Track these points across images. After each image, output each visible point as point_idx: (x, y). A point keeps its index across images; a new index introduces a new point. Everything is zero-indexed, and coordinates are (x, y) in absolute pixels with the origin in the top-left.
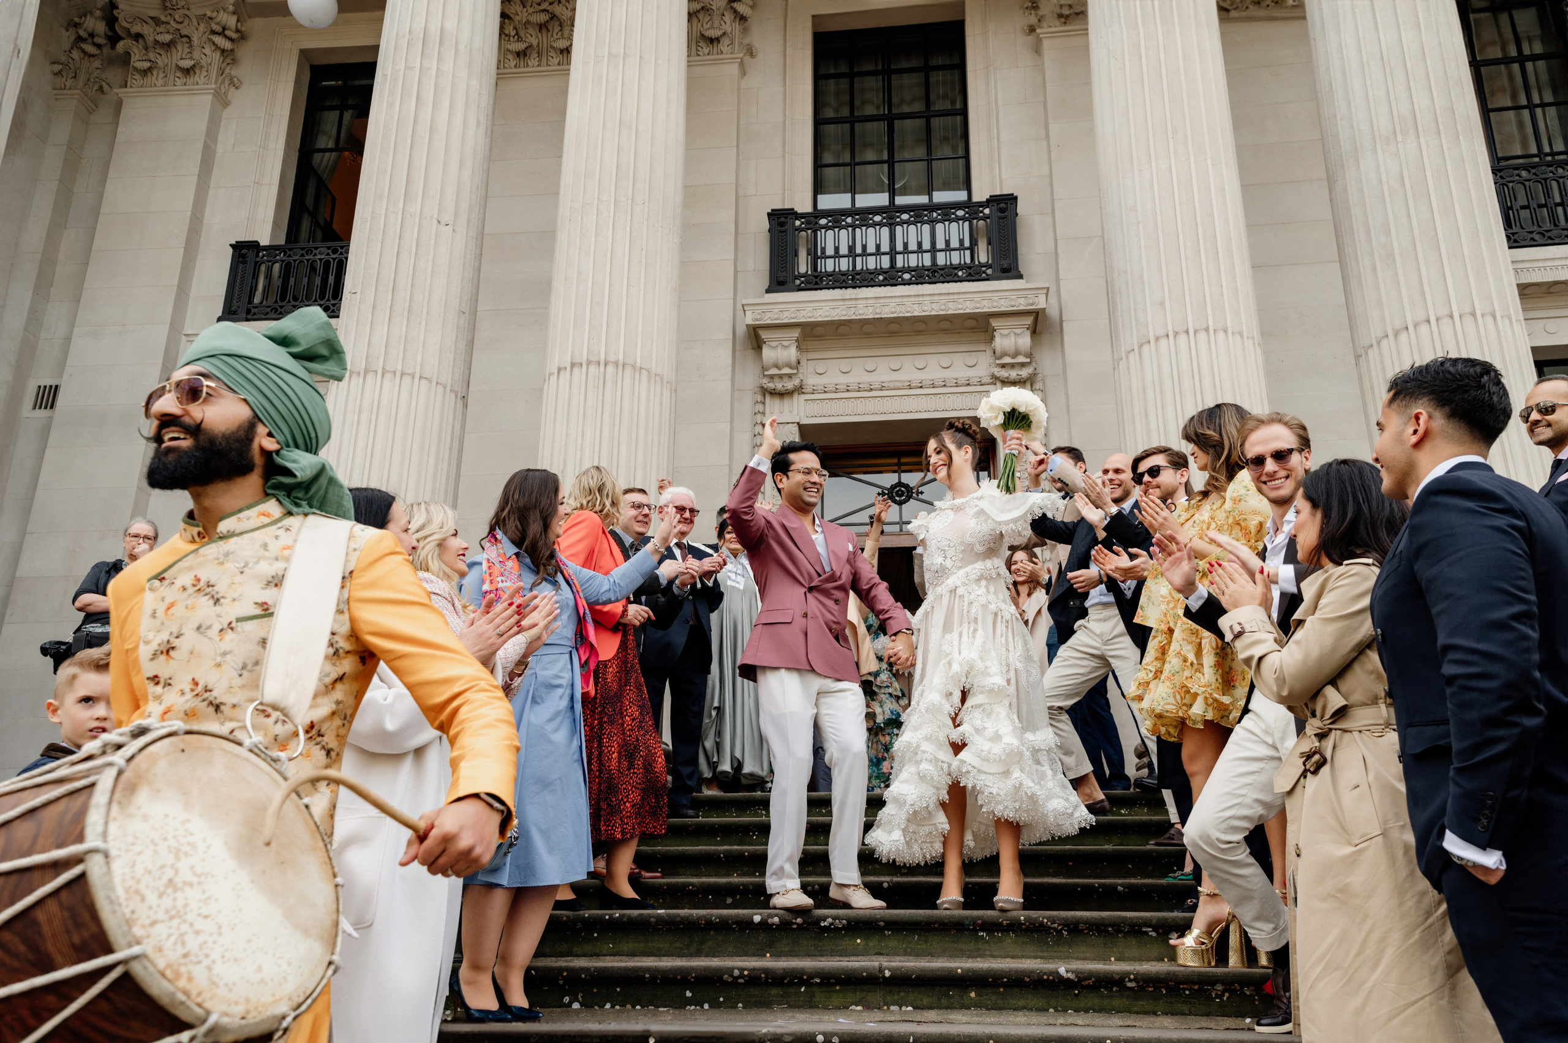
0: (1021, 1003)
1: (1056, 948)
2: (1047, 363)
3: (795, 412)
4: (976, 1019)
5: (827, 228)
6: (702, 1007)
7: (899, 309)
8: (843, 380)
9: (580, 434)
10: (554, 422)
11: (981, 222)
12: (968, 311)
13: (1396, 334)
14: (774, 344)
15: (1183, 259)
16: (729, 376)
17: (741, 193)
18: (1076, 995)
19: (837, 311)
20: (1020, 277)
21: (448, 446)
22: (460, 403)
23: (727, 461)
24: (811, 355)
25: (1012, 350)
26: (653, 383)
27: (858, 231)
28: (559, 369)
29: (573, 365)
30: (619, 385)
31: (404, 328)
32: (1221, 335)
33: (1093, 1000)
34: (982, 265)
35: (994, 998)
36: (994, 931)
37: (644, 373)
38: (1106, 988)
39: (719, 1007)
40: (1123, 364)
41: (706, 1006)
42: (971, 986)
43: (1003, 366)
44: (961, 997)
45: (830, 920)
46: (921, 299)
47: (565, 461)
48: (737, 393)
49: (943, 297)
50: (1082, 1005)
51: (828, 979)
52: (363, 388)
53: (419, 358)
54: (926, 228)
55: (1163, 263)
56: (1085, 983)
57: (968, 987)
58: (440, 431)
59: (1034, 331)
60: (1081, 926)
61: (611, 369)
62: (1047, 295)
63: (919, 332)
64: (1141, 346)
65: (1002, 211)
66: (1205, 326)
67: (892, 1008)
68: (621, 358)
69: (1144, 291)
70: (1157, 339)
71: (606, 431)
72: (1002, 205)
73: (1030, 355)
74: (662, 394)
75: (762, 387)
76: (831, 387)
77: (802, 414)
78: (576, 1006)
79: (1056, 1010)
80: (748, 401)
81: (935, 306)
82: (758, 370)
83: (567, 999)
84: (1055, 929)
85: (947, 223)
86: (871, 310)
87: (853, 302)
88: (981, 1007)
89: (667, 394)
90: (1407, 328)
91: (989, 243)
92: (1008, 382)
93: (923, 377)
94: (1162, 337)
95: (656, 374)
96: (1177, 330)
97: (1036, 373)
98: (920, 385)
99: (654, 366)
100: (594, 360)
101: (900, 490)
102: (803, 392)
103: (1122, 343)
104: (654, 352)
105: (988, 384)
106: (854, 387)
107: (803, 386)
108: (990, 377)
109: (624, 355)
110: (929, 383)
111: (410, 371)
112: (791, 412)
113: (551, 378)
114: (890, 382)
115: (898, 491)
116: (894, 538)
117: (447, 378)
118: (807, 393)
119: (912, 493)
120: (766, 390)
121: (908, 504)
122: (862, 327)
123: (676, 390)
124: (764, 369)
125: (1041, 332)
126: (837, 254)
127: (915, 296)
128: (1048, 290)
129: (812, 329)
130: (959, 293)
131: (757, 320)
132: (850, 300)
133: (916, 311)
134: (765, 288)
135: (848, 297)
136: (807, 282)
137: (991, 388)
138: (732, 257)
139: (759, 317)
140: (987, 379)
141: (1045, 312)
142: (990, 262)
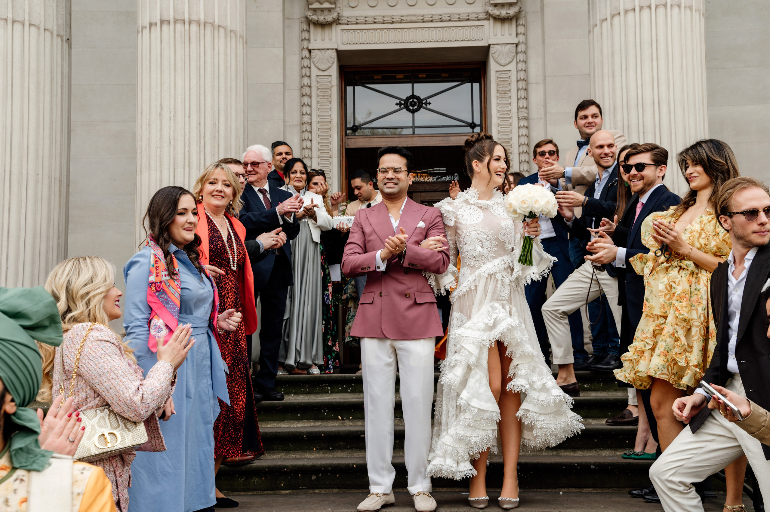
2: (530, 3)
3: (334, 40)
8: (371, 13)
9: (172, 83)
10: (150, 71)
16: (280, 8)
22: (66, 46)
23: (281, 80)
26: (229, 39)
28: (151, 25)
29: (162, 22)
30: (202, 42)
32: (676, 10)
37: (222, 30)
40: (597, 30)
43: (495, 5)
47: (161, 105)
48: (286, 21)
53: (27, 7)
58: (52, 72)
61: (194, 27)
64: (613, 16)
68: (202, 18)
70: (626, 12)
71: (194, 81)
74: (236, 48)
75: (307, 18)
76: (362, 20)
77: (339, 42)
80: (296, 27)
82: (306, 3)
89: (240, 47)
92: (499, 19)
93: (433, 13)
94: (630, 10)
95: (231, 31)
96: (642, 5)
97: (520, 12)
98: (431, 19)
99: (229, 24)
100: (180, 18)
101: (413, 101)
102: (340, 24)
103: (598, 13)
104: (229, 11)
105: (483, 20)
106: (379, 19)
107: (340, 18)
108: (484, 14)
109: (205, 14)
110: (438, 17)
111: (20, 19)
112: (330, 40)
113: (144, 31)
114: (408, 15)
115: (411, 102)
116: (408, 139)
117: (52, 25)
118: (343, 24)
119: (422, 103)
120: (311, 21)
121: (418, 112)
123: (246, 42)
124: (309, 3)
137: (485, 23)
140: (482, 16)
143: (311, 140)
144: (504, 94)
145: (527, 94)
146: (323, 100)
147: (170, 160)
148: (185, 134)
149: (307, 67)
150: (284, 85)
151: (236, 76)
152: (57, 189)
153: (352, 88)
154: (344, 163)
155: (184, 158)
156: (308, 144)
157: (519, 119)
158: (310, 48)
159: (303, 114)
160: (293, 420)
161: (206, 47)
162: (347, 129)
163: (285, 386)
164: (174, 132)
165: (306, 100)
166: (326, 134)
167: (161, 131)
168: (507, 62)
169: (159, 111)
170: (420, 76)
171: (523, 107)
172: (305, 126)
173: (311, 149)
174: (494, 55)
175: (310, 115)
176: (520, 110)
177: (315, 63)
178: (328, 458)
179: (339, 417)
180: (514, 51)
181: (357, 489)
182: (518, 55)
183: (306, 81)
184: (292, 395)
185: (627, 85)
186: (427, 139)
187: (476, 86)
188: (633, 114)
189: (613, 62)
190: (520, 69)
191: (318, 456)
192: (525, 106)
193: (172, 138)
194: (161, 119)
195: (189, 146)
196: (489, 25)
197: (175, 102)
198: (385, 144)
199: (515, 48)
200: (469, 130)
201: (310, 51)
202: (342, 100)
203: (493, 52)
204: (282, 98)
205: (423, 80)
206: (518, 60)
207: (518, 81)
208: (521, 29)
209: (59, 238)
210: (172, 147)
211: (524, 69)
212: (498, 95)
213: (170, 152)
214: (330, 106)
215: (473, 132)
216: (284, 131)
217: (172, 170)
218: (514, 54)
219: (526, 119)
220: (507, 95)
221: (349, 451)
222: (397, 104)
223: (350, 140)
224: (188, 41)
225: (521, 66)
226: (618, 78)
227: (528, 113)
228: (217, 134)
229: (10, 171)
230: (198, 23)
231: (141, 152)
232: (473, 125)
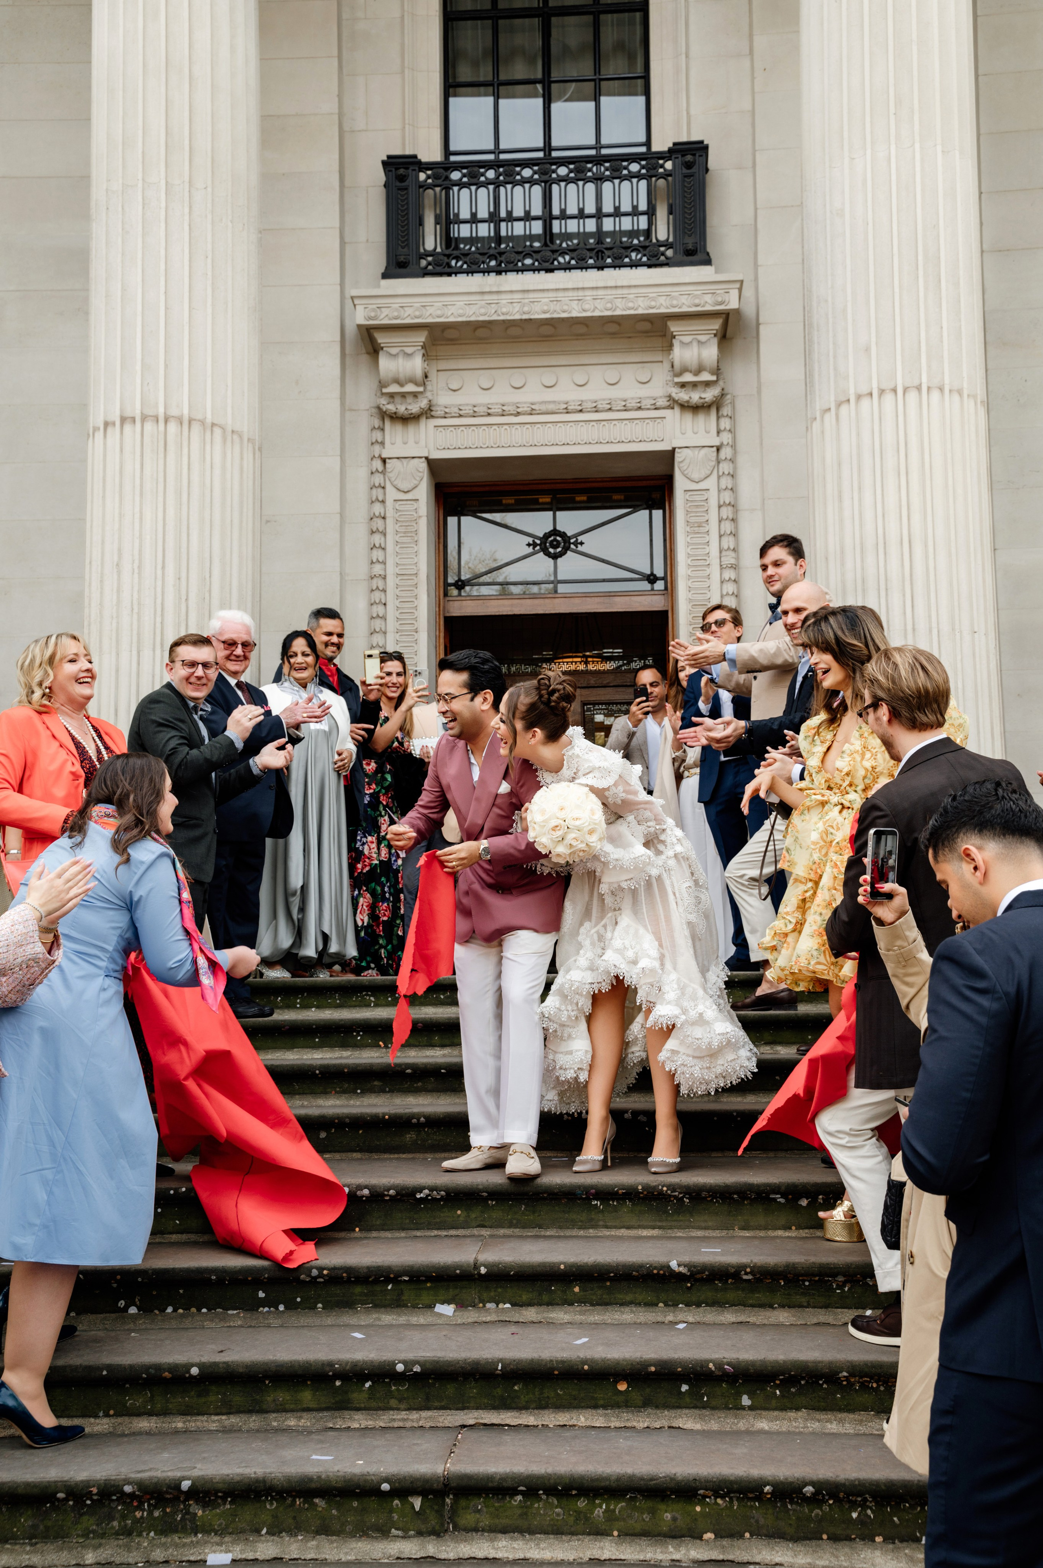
0: (629, 1297)
1: (675, 1218)
2: (738, 380)
3: (423, 443)
4: (579, 1318)
5: (461, 185)
6: (277, 1309)
7: (552, 307)
8: (482, 399)
9: (137, 516)
10: (104, 497)
11: (661, 182)
12: (640, 311)
14: (394, 351)
15: (897, 290)
16: (337, 393)
17: (346, 128)
18: (688, 1288)
19: (474, 309)
20: (708, 262)
23: (337, 508)
24: (443, 365)
25: (694, 365)
26: (229, 444)
27: (502, 189)
28: (106, 424)
29: (123, 420)
30: (185, 451)
33: (706, 1293)
34: (660, 244)
35: (599, 1292)
36: (609, 1200)
37: (218, 431)
38: (720, 1280)
39: (296, 1308)
40: (816, 426)
41: (281, 1308)
42: (575, 1280)
43: (683, 385)
44: (564, 1292)
45: (426, 1191)
46: (581, 293)
47: (119, 550)
48: (348, 414)
49: (609, 292)
50: (694, 1299)
51: (418, 1277)
54: (590, 187)
55: (872, 295)
56: (698, 1276)
57: (571, 1282)
59: (724, 337)
60: (704, 1194)
61: (172, 427)
62: (740, 290)
63: (579, 336)
64: (839, 405)
65: (689, 165)
66: (916, 383)
67: (488, 1305)
68: (186, 412)
69: (845, 330)
70: (859, 397)
71: (171, 512)
72: (689, 158)
73: (717, 371)
74: (242, 458)
75: (379, 408)
76: (468, 410)
77: (431, 446)
78: (133, 1310)
79: (666, 1305)
80: (364, 422)
81: (599, 304)
82: (375, 385)
83: (122, 1303)
84: (675, 1197)
85: (617, 181)
86: (517, 307)
87: (495, 297)
88: (585, 1303)
89: (248, 456)
91: (670, 212)
92: (688, 406)
93: (584, 398)
94: (865, 395)
95: (233, 432)
96: (883, 388)
97: (723, 395)
98: (580, 408)
99: (230, 422)
100: (151, 414)
101: (555, 540)
102: (433, 417)
103: (817, 399)
104: (229, 401)
105: (664, 408)
106: (496, 409)
107: (432, 408)
108: (666, 399)
109: (190, 407)
110: (590, 405)
112: (416, 443)
113: (96, 434)
114: (542, 402)
115: (552, 541)
116: (547, 601)
118: (437, 417)
119: (570, 543)
120: (385, 412)
121: (564, 557)
122: (507, 329)
123: (260, 449)
124: (382, 385)
125: (731, 339)
126: (474, 220)
127: (574, 289)
128: (742, 282)
129: (443, 331)
130: (629, 287)
131: (370, 318)
132: (490, 292)
133: (576, 312)
134: (382, 270)
135: (487, 290)
136: (436, 264)
137: (667, 413)
138: (338, 225)
139: (373, 314)
140: (662, 402)
141: (737, 311)
142: (671, 240)
143: (385, 604)
144: (698, 527)
145: (736, 528)
146: (405, 540)
147: (132, 636)
148: (155, 595)
149: (380, 486)
150: (341, 515)
153: (456, 518)
154: (442, 640)
155: (155, 633)
156: (380, 610)
157: (722, 568)
158: (383, 456)
159: (372, 562)
160: (307, 1047)
161: (191, 459)
162: (446, 585)
163: (303, 995)
164: (139, 591)
165: (377, 539)
166: (409, 594)
167: (118, 591)
168: (703, 476)
169: (116, 559)
170: (578, 499)
171: (729, 549)
172: (375, 580)
173: (384, 618)
174: (681, 465)
175: (384, 563)
176: (724, 553)
177: (393, 479)
178: (353, 1106)
179: (381, 1043)
180: (714, 458)
181: (391, 1153)
182: (721, 465)
183: (378, 509)
184: (313, 1009)
186: (577, 601)
187: (658, 514)
188: (870, 560)
190: (724, 487)
191: (338, 1102)
192: (732, 548)
193: (135, 602)
194: (119, 573)
195: (162, 615)
196: (673, 416)
197: (141, 546)
198: (509, 609)
199: (715, 454)
200: (646, 585)
201: (384, 461)
202: (439, 538)
203: (680, 460)
204: (337, 536)
205: (583, 505)
206: (721, 473)
207: (720, 507)
208: (725, 423)
210: (135, 616)
211: (730, 487)
212: (688, 529)
213: (132, 625)
214: (416, 548)
215: (652, 590)
216: (341, 590)
217: (135, 653)
218: (713, 463)
219: (734, 567)
220: (702, 530)
221: (388, 1095)
222: (529, 545)
223: (451, 603)
224: (163, 450)
225: (726, 482)
226: (847, 504)
227: (736, 558)
228: (207, 595)
230: (180, 420)
231: (89, 625)
232: (652, 579)
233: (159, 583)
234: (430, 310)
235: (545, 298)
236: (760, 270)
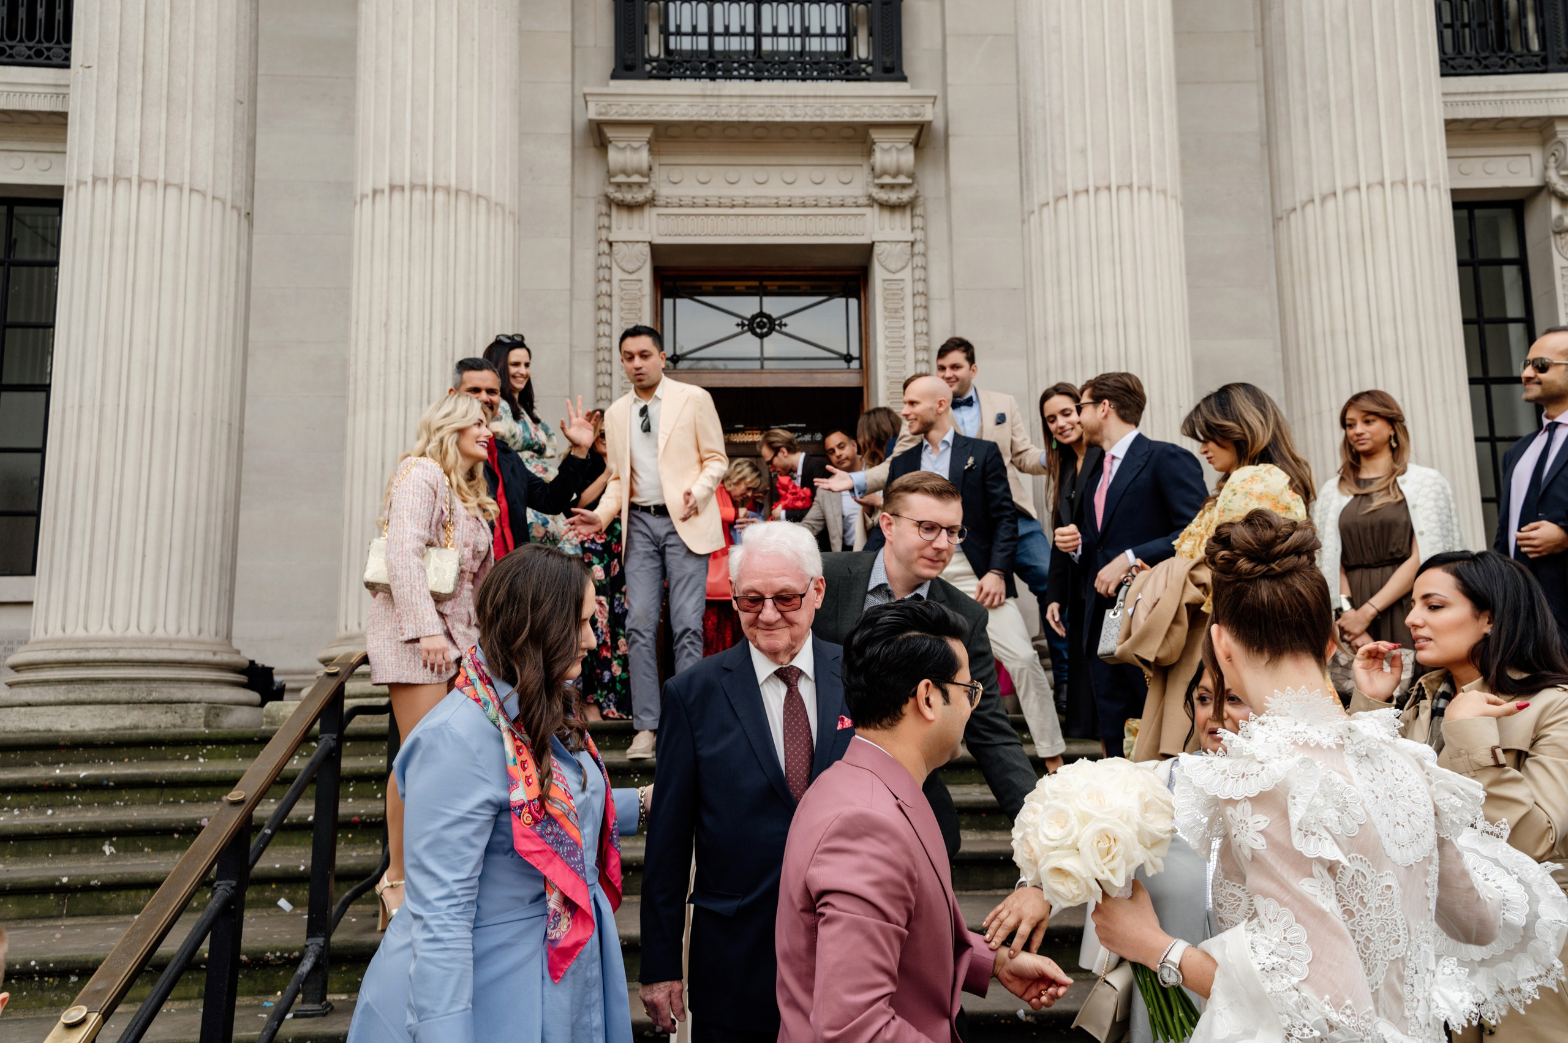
2: (931, 185)
3: (647, 228)
7: (767, 111)
8: (701, 192)
9: (406, 278)
10: (372, 260)
11: (862, 8)
12: (846, 119)
13: (1324, 199)
14: (622, 145)
15: (1110, 99)
16: (567, 181)
19: (696, 110)
20: (904, 79)
21: (233, 279)
22: (244, 223)
23: (568, 286)
24: (665, 160)
25: (893, 169)
26: (493, 215)
27: (716, 5)
28: (375, 192)
29: (392, 188)
30: (452, 218)
31: (163, 122)
32: (1145, 194)
34: (861, 61)
37: (483, 202)
40: (1034, 219)
43: (882, 186)
46: (793, 100)
47: (387, 311)
48: (576, 200)
49: (818, 100)
52: (113, 202)
53: (187, 164)
54: (797, 8)
55: (1087, 103)
58: (222, 261)
59: (917, 145)
61: (440, 196)
62: (934, 104)
63: (789, 139)
64: (1057, 200)
68: (453, 183)
69: (1063, 133)
70: (1076, 193)
71: (438, 276)
73: (913, 175)
74: (504, 229)
75: (607, 196)
76: (688, 201)
77: (654, 232)
80: (591, 210)
81: (809, 111)
82: (602, 175)
86: (736, 110)
87: (715, 100)
89: (509, 228)
90: (1335, 194)
91: (870, 34)
92: (887, 206)
93: (792, 195)
94: (1081, 192)
95: (496, 204)
96: (1098, 185)
97: (916, 197)
98: (789, 203)
99: (493, 193)
100: (419, 183)
101: (761, 321)
102: (655, 206)
103: (1035, 194)
104: (493, 175)
105: (864, 206)
106: (715, 201)
107: (655, 198)
108: (866, 199)
109: (457, 178)
110: (798, 201)
111: (176, 182)
112: (641, 228)
113: (364, 201)
114: (755, 197)
115: (758, 324)
116: (755, 376)
117: (225, 190)
118: (660, 206)
119: (775, 325)
120: (612, 200)
121: (770, 337)
122: (724, 130)
123: (519, 222)
124: (610, 174)
125: (922, 148)
126: (694, 33)
127: (787, 97)
128: (935, 97)
129: (666, 129)
130: (837, 97)
131: (601, 114)
132: (712, 96)
133: (788, 116)
134: (610, 71)
135: (709, 93)
136: (660, 68)
137: (867, 211)
138: (569, 28)
139: (603, 110)
140: (863, 201)
141: (930, 123)
142: (871, 58)
143: (610, 374)
144: (894, 312)
145: (928, 314)
146: (629, 316)
149: (606, 266)
150: (571, 293)
151: (503, 269)
152: (224, 437)
153: (671, 300)
155: (422, 391)
156: (606, 379)
157: (916, 350)
158: (611, 239)
159: (599, 336)
161: (458, 227)
164: (407, 351)
165: (604, 314)
167: (386, 349)
168: (899, 267)
169: (384, 319)
171: (922, 332)
172: (602, 352)
173: (610, 387)
174: (880, 257)
175: (610, 336)
176: (918, 336)
177: (619, 261)
180: (909, 252)
182: (915, 258)
183: (604, 287)
185: (1079, 297)
186: (782, 376)
187: (853, 302)
188: (1089, 339)
189: (1058, 265)
190: (918, 278)
192: (925, 331)
193: (403, 360)
194: (387, 333)
196: (872, 213)
197: (409, 307)
198: (720, 382)
199: (910, 248)
200: (842, 364)
201: (611, 244)
202: (657, 316)
203: (879, 252)
204: (568, 311)
206: (915, 266)
207: (914, 295)
208: (918, 222)
209: (225, 512)
210: (403, 374)
211: (923, 278)
212: (886, 314)
213: (399, 382)
215: (849, 368)
216: (570, 360)
217: (402, 409)
218: (909, 256)
219: (926, 349)
220: (898, 315)
222: (738, 325)
224: (431, 217)
225: (919, 274)
226: (1066, 288)
227: (929, 342)
229: (153, 408)
230: (447, 190)
231: (356, 381)
232: (848, 358)
233: (427, 343)
234: (657, 109)
235: (761, 104)
236: (950, 90)
